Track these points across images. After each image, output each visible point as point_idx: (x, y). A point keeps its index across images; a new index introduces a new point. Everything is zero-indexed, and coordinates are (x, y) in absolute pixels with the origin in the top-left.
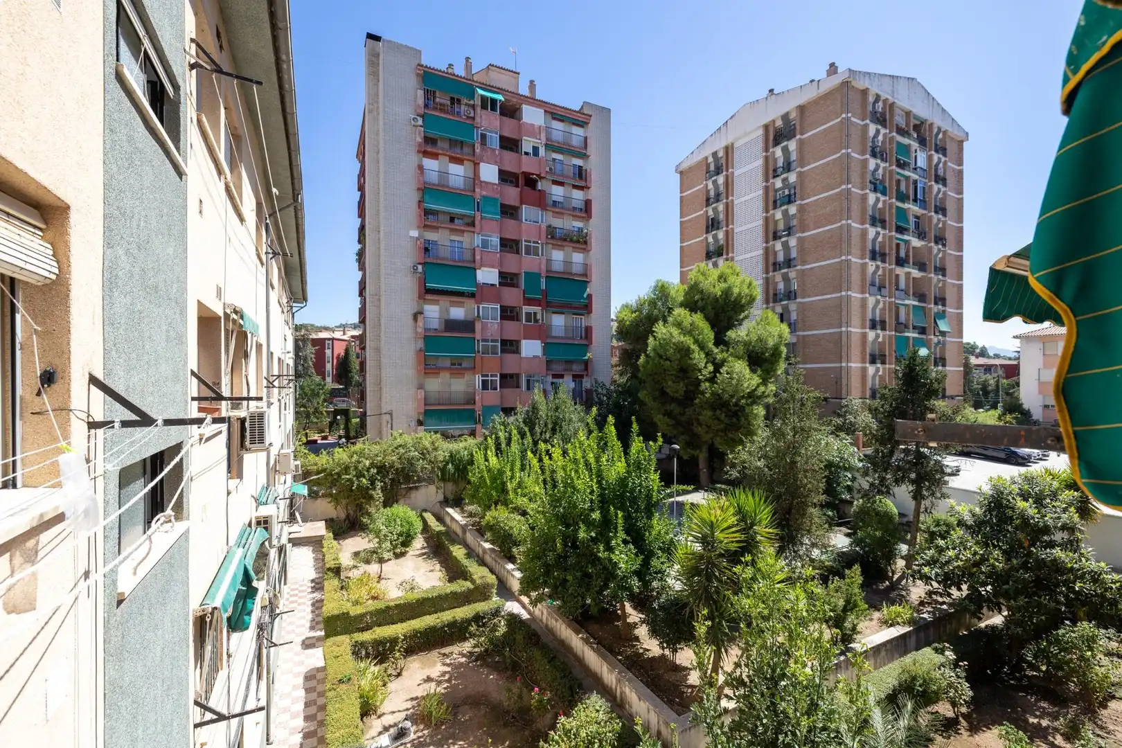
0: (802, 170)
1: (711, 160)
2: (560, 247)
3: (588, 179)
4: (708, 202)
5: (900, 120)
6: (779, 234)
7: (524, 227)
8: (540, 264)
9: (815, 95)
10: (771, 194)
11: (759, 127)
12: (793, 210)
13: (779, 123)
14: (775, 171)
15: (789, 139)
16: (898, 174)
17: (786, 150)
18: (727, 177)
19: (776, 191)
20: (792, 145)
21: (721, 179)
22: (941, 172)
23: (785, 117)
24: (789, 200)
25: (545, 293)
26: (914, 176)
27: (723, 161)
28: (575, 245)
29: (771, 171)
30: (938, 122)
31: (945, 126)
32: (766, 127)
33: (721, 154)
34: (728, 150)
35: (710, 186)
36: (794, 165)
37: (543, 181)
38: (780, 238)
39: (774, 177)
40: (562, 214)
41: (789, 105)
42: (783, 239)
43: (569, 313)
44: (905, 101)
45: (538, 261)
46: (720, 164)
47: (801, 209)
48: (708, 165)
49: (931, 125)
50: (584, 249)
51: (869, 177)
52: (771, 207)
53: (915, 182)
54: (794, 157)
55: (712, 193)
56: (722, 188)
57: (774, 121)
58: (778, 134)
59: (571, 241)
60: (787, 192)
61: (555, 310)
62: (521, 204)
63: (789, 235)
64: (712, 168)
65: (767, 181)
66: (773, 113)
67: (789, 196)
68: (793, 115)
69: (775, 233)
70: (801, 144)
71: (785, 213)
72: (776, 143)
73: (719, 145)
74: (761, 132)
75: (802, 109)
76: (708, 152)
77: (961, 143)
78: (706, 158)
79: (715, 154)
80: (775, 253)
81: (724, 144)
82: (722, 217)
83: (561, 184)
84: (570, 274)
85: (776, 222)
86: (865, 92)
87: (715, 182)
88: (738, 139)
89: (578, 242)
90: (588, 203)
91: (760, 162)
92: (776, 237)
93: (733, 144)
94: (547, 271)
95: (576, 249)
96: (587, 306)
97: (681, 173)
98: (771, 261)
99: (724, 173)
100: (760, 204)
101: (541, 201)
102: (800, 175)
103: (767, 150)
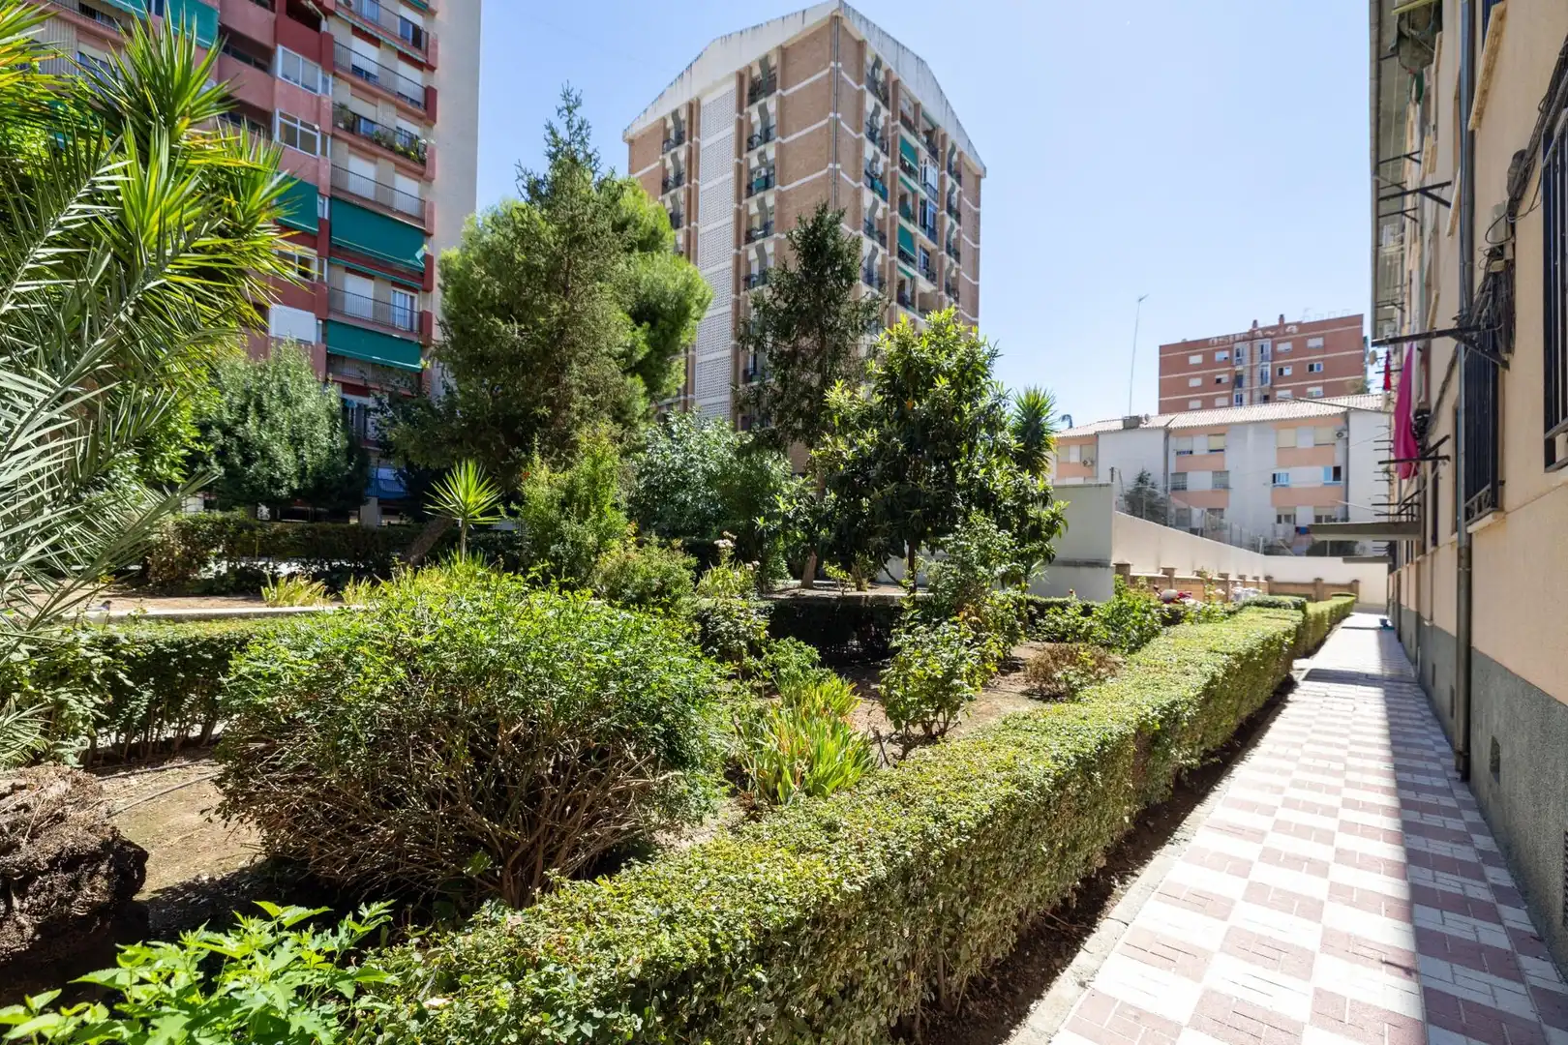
0: (785, 141)
1: (670, 124)
2: (371, 156)
3: (430, 50)
4: (665, 186)
5: (904, 106)
6: (754, 234)
7: (278, 87)
8: (317, 168)
9: (799, 30)
10: (745, 176)
11: (730, 76)
12: (770, 200)
13: (757, 72)
14: (750, 141)
15: (767, 95)
16: (902, 180)
17: (763, 110)
18: (690, 149)
19: (751, 172)
20: (772, 103)
21: (682, 153)
22: (954, 202)
23: (764, 62)
24: (767, 184)
25: (327, 227)
26: (923, 194)
27: (686, 128)
28: (399, 159)
29: (747, 141)
30: (952, 136)
31: (961, 147)
32: (741, 76)
33: (683, 115)
34: (693, 108)
35: (669, 164)
36: (773, 132)
37: (331, 19)
38: (754, 240)
39: (749, 150)
40: (376, 96)
41: (767, 45)
42: (758, 242)
43: (384, 279)
44: (912, 84)
45: (314, 163)
46: (681, 130)
47: (781, 198)
48: (667, 132)
49: (944, 136)
50: (421, 174)
51: (864, 166)
52: (744, 194)
53: (924, 203)
54: (773, 121)
55: (672, 175)
56: (684, 167)
57: (750, 68)
58: (755, 87)
59: (391, 148)
60: (764, 173)
61: (352, 265)
62: (276, 41)
63: (765, 235)
64: (672, 135)
65: (740, 156)
66: (749, 55)
67: (767, 178)
68: (774, 62)
69: (749, 233)
70: (782, 102)
71: (761, 204)
72: (752, 100)
73: (678, 101)
74: (733, 84)
75: (784, 51)
76: (666, 110)
77: (978, 178)
78: (664, 120)
79: (675, 114)
80: (749, 264)
81: (686, 99)
82: (683, 210)
83: (375, 41)
84: (389, 208)
85: (750, 218)
86: (861, 45)
87: (674, 157)
88: (705, 91)
89: (405, 154)
90: (430, 94)
91: (732, 129)
92: (750, 238)
93: (699, 101)
94: (332, 187)
95: (402, 169)
96: (422, 274)
97: (631, 142)
98: (743, 274)
99: (687, 143)
100: (730, 191)
101: (324, 54)
102: (781, 148)
103: (740, 110)
